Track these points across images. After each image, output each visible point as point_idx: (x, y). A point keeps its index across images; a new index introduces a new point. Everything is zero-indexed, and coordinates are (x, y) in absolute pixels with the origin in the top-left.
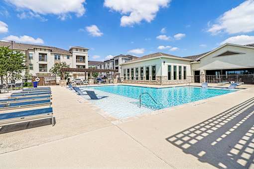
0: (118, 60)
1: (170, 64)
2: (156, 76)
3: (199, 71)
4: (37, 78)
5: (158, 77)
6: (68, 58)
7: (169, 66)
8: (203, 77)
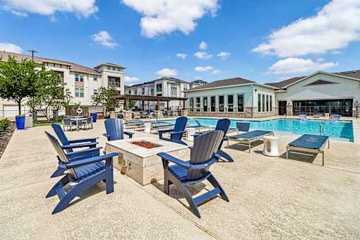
0: (161, 85)
1: (260, 92)
2: (245, 106)
3: (285, 102)
4: (79, 109)
5: (247, 108)
6: (95, 79)
7: (259, 95)
8: (290, 109)
